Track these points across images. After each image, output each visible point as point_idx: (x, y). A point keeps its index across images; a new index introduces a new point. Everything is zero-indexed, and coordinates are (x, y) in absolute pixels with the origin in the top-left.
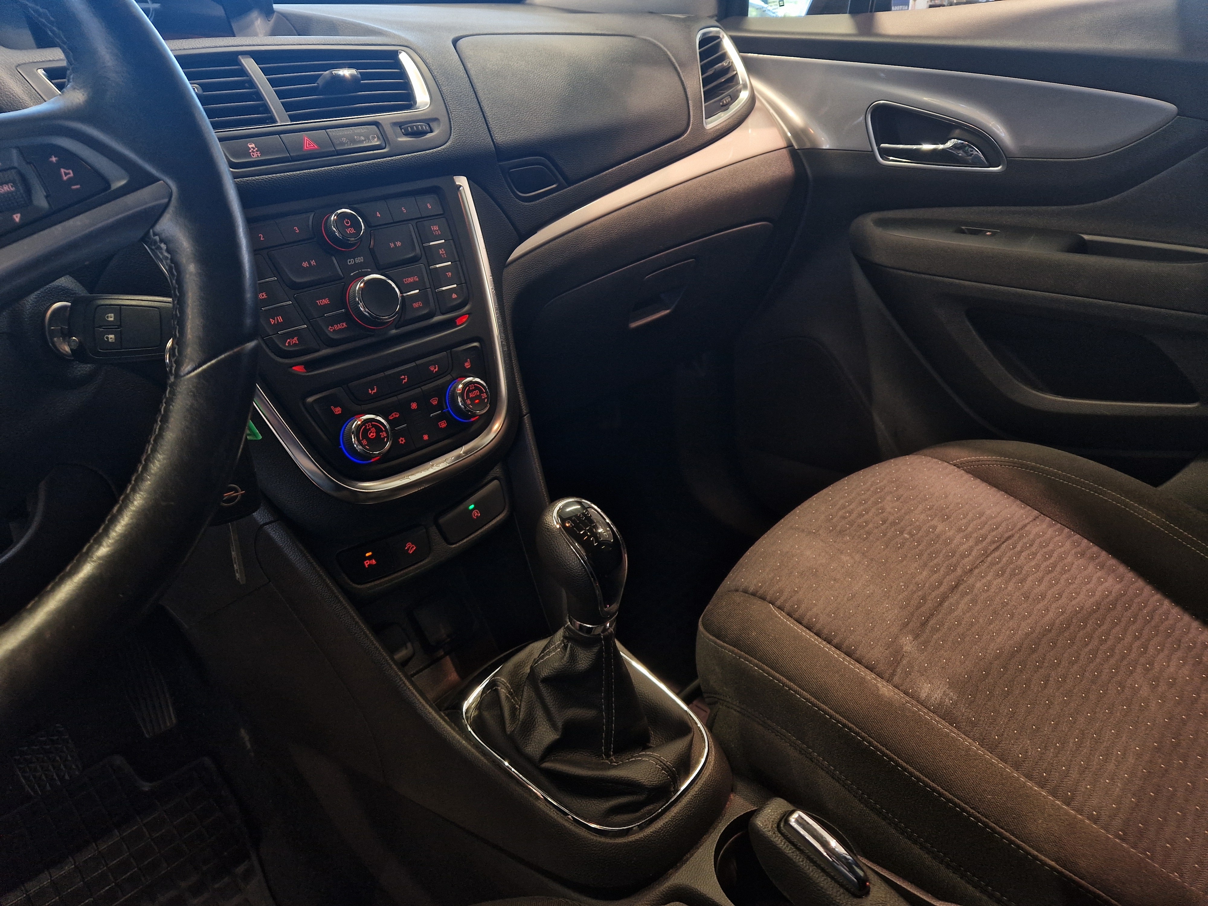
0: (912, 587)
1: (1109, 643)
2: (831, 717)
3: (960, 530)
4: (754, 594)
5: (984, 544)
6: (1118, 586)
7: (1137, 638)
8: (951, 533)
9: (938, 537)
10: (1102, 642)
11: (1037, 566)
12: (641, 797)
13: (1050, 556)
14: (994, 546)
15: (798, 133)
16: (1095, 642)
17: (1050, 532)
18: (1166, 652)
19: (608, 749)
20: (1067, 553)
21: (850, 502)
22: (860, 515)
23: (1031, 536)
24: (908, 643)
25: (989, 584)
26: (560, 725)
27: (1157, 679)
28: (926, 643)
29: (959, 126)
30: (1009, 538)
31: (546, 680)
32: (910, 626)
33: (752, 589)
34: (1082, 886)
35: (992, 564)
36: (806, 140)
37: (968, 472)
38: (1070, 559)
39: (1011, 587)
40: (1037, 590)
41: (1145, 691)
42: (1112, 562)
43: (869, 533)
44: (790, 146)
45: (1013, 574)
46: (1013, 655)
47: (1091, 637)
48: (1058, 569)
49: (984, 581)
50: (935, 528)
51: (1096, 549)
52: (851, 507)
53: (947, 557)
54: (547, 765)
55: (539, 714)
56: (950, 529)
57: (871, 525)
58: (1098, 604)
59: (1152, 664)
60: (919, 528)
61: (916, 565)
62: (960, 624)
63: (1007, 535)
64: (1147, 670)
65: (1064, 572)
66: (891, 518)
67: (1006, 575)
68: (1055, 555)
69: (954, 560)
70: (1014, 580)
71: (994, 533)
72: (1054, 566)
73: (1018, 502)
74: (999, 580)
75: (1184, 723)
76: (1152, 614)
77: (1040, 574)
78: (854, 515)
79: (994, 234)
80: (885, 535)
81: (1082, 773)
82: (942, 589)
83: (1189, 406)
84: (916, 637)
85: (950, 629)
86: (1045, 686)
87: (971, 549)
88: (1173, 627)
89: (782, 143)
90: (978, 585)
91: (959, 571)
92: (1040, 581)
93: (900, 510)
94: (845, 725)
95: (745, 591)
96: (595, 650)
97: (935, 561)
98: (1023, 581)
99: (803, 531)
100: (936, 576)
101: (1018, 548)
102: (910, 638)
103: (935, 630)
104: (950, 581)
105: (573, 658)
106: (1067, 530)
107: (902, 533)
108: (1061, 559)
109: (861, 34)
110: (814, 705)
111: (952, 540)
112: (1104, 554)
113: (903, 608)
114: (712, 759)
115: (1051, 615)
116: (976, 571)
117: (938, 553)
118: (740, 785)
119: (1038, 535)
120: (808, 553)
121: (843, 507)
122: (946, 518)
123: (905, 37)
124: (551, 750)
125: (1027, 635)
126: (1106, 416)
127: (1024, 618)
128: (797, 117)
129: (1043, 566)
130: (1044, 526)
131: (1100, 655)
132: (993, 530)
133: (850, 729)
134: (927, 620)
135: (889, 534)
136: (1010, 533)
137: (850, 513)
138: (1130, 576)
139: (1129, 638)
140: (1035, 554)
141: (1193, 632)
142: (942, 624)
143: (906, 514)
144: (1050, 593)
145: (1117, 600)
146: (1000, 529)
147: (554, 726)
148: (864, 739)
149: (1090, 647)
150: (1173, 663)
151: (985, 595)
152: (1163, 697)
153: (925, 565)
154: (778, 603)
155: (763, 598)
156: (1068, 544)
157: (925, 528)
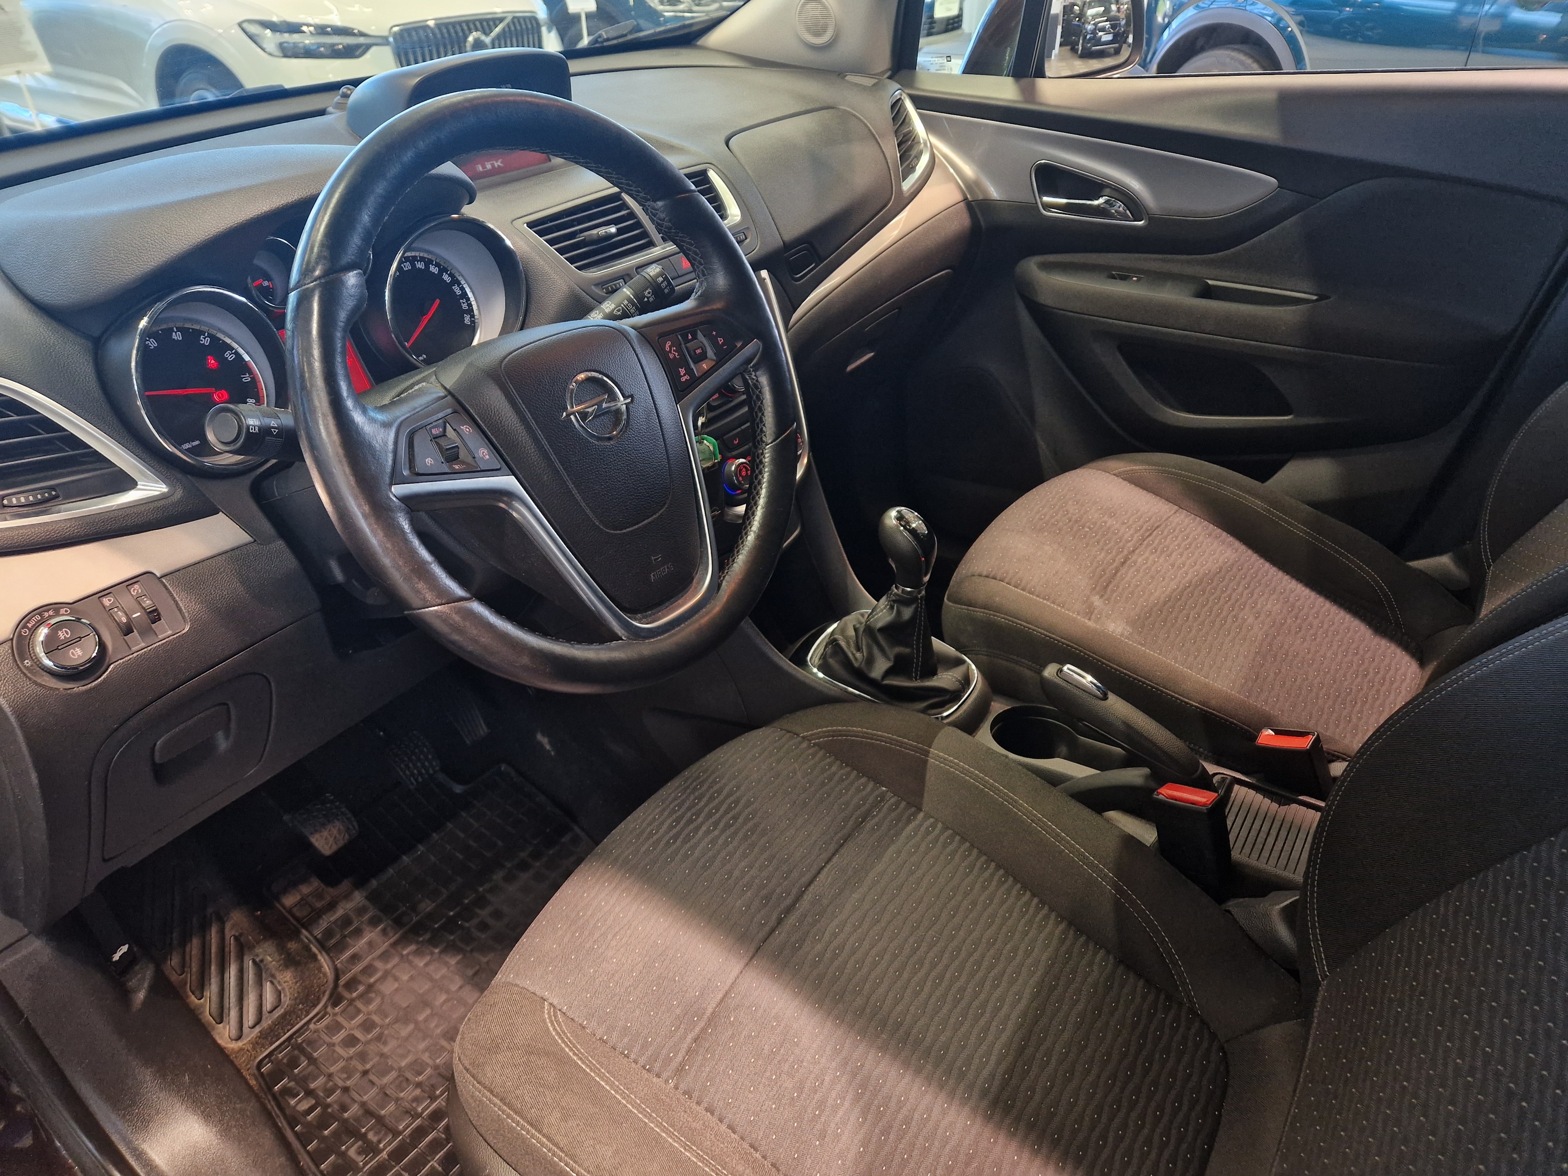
0: (1095, 564)
1: (1228, 592)
2: (1059, 641)
3: (1124, 523)
4: (987, 577)
5: (1141, 531)
6: (1234, 556)
7: (1246, 588)
8: (1117, 526)
9: (1109, 528)
10: (1223, 592)
11: (1179, 545)
12: (947, 697)
13: (1188, 538)
14: (1148, 533)
15: (970, 186)
16: (1218, 592)
17: (1187, 520)
18: (1266, 596)
19: (916, 675)
20: (1199, 535)
21: (1043, 507)
22: (1052, 517)
23: (1173, 525)
24: (1096, 601)
25: (1147, 559)
26: (892, 657)
27: (1259, 613)
28: (1108, 599)
29: (1108, 186)
30: (1158, 527)
31: (881, 630)
32: (1098, 588)
33: (985, 573)
34: (1213, 714)
35: (1148, 545)
36: (978, 192)
37: (1125, 479)
38: (1201, 538)
39: (1162, 559)
40: (1180, 561)
41: (1251, 620)
42: (1231, 539)
43: (1060, 530)
44: (966, 199)
45: (1163, 552)
46: (1165, 603)
47: (1215, 589)
48: (1193, 546)
49: (1143, 557)
50: (1106, 522)
51: (1219, 530)
52: (1045, 511)
53: (1117, 543)
54: (886, 682)
55: (876, 651)
56: (1117, 522)
57: (1061, 524)
58: (1221, 568)
59: (1256, 604)
60: (1095, 524)
61: (1096, 549)
62: (1129, 586)
63: (1156, 525)
64: (1253, 607)
65: (1197, 547)
66: (1074, 518)
67: (1158, 552)
68: (1191, 536)
69: (1121, 544)
70: (1164, 555)
71: (1148, 524)
72: (1190, 545)
73: (1163, 500)
74: (1154, 556)
75: (1275, 637)
76: (1256, 572)
77: (1181, 550)
78: (1047, 517)
79: (1139, 279)
80: (1071, 530)
81: (1211, 667)
82: (1115, 565)
83: (1286, 418)
84: (1102, 596)
85: (1123, 589)
86: (1187, 620)
87: (1132, 536)
88: (1271, 580)
89: (958, 197)
90: (1140, 560)
91: (1126, 552)
92: (1181, 555)
93: (1079, 511)
94: (1068, 645)
95: (980, 575)
96: (914, 606)
97: (1109, 546)
98: (1170, 556)
99: (1013, 531)
100: (1110, 556)
101: (1165, 533)
102: (1097, 597)
103: (1113, 591)
104: (1120, 559)
105: (899, 613)
106: (1198, 519)
107: (1083, 528)
108: (1195, 539)
109: (1026, 101)
110: (1046, 636)
111: (1119, 531)
112: (1225, 534)
113: (1091, 578)
114: (980, 679)
115: (1189, 576)
116: (1137, 551)
117: (1110, 540)
118: (995, 698)
119: (1178, 524)
120: (1020, 545)
121: (1039, 512)
122: (1112, 515)
123: (1065, 108)
124: (888, 673)
125: (1174, 590)
126: (1226, 429)
127: (1172, 580)
128: (968, 170)
129: (1183, 545)
130: (1182, 517)
131: (1222, 600)
132: (1147, 522)
133: (1072, 647)
134: (1107, 585)
135: (1075, 529)
136: (1158, 524)
137: (1045, 515)
138: (1242, 548)
139: (1241, 588)
140: (1177, 537)
141: (1284, 582)
142: (1118, 587)
143: (1085, 513)
144: (1188, 562)
145: (1233, 565)
146: (1152, 521)
147: (888, 659)
148: (1081, 651)
149: (1215, 595)
150: (1270, 602)
151: (1145, 567)
152: (1263, 623)
153: (1102, 549)
154: (1006, 580)
155: (995, 578)
156: (1199, 529)
157: (1098, 523)
